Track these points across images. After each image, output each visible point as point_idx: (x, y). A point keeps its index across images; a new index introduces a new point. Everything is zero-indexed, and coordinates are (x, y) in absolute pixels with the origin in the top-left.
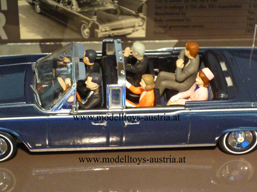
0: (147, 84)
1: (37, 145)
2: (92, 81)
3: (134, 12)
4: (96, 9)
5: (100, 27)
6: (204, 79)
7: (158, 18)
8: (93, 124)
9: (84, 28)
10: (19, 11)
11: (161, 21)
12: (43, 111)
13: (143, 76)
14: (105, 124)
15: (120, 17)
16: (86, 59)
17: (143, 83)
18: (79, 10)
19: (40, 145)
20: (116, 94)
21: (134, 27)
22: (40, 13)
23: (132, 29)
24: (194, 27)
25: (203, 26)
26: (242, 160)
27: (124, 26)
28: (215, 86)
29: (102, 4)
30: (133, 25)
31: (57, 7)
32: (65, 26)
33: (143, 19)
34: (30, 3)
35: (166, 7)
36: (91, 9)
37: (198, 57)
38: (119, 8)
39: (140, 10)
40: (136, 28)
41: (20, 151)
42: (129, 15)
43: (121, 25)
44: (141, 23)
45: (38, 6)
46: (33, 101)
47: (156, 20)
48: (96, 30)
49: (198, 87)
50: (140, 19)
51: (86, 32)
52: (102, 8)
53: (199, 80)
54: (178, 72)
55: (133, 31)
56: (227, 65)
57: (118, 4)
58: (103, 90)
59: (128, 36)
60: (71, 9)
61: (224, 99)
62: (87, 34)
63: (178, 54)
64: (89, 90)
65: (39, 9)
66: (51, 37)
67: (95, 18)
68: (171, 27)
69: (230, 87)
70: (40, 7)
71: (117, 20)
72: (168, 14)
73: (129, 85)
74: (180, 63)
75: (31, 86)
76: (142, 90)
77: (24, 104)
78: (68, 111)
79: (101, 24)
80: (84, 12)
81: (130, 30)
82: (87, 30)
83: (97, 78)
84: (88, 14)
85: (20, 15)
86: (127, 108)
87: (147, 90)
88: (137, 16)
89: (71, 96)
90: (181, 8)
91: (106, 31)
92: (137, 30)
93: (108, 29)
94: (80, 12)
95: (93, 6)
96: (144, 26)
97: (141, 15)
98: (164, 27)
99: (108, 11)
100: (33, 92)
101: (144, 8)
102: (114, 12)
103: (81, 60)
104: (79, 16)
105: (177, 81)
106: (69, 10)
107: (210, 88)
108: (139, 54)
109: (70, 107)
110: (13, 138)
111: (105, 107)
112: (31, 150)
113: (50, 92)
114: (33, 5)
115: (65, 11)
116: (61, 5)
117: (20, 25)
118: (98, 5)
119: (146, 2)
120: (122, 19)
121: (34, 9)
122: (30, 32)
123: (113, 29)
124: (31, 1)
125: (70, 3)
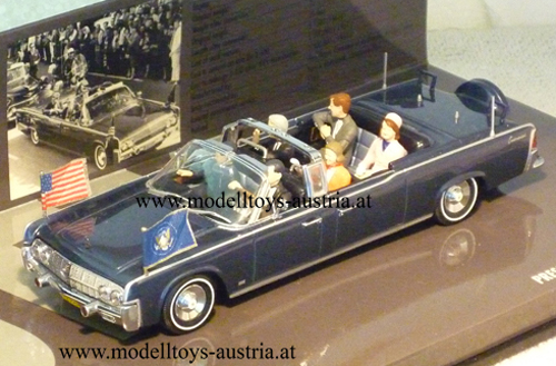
1: (239, 284)
3: (163, 104)
4: (114, 114)
5: (120, 143)
8: (306, 224)
9: (99, 153)
10: (10, 149)
15: (146, 119)
18: (91, 122)
19: (243, 282)
21: (164, 129)
22: (39, 145)
23: (163, 133)
27: (152, 132)
29: (122, 102)
30: (162, 127)
31: (62, 126)
33: (176, 111)
34: (23, 131)
36: (107, 116)
38: (145, 103)
40: (168, 131)
42: (158, 110)
43: (148, 131)
44: (174, 120)
45: (35, 134)
47: (193, 110)
48: (115, 151)
50: (172, 114)
51: (101, 159)
52: (121, 110)
55: (164, 137)
57: (142, 96)
59: (158, 148)
60: (81, 123)
62: (102, 163)
65: (37, 138)
67: (112, 131)
68: (212, 115)
70: (38, 134)
71: (142, 124)
72: (208, 94)
79: (121, 138)
80: (99, 124)
81: (158, 138)
82: (103, 155)
84: (104, 126)
85: (10, 156)
88: (168, 110)
90: (224, 78)
91: (129, 148)
92: (169, 134)
93: (131, 144)
94: (91, 127)
95: (113, 109)
96: (178, 125)
98: (204, 117)
99: (130, 113)
102: (137, 112)
104: (91, 134)
106: (78, 126)
114: (28, 132)
115: (71, 129)
116: (67, 122)
117: (11, 175)
118: (117, 107)
119: (179, 82)
120: (148, 121)
121: (30, 139)
122: (23, 183)
123: (138, 143)
124: (26, 127)
125: (78, 115)
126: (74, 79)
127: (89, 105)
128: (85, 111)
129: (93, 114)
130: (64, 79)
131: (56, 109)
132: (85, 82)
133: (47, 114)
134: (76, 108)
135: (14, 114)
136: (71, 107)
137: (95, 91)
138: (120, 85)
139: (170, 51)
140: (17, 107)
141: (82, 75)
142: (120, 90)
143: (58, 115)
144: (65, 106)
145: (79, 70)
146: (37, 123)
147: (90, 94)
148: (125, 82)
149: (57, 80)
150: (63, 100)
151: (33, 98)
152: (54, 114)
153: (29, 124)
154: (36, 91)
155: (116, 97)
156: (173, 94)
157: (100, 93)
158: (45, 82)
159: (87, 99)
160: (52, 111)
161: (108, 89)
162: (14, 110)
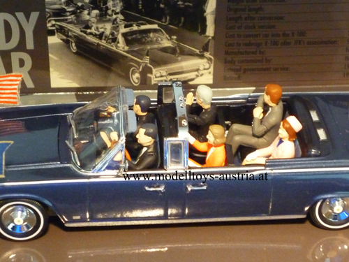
0: (216, 137)
1: (74, 218)
2: (146, 134)
3: (198, 51)
4: (149, 47)
5: (154, 70)
6: (289, 130)
7: (229, 58)
8: (147, 188)
9: (133, 73)
10: (50, 50)
11: (232, 62)
12: (83, 172)
13: (211, 127)
14: (162, 189)
15: (179, 58)
16: (137, 108)
17: (210, 137)
18: (127, 48)
19: (78, 217)
20: (176, 150)
21: (198, 70)
22: (76, 53)
23: (196, 73)
24: (276, 69)
25: (287, 69)
26: (340, 236)
27: (185, 70)
28: (304, 140)
29: (157, 40)
30: (197, 68)
31: (98, 45)
32: (109, 70)
33: (210, 59)
34: (63, 40)
35: (239, 45)
36: (142, 47)
37: (281, 104)
38: (179, 45)
39: (205, 48)
40: (201, 72)
41: (52, 227)
42: (192, 54)
43: (182, 67)
44: (207, 66)
45: (74, 44)
46: (69, 160)
47: (226, 62)
48: (149, 75)
49: (281, 141)
50: (205, 60)
51: (135, 77)
52: (156, 46)
53: (283, 133)
54: (256, 123)
55: (197, 76)
56: (319, 114)
57: (176, 40)
58: (159, 146)
59: (191, 83)
60: (117, 47)
61: (315, 156)
62: (136, 81)
63: (256, 101)
64: (141, 147)
65: (75, 48)
66: (90, 85)
67: (147, 60)
68: (245, 71)
69: (323, 141)
70: (76, 45)
71: (176, 61)
72: (242, 53)
73: (192, 140)
74: (258, 112)
75: (66, 141)
76: (210, 146)
77: (58, 165)
78: (115, 172)
79: (155, 67)
80: (133, 51)
81: (192, 75)
82: (137, 75)
83: (151, 131)
84: (139, 54)
85: (50, 55)
86: (190, 168)
87: (217, 146)
88: (202, 56)
89: (118, 153)
90: (258, 45)
91: (162, 76)
92: (202, 75)
93: (164, 74)
94: (127, 52)
95: (144, 44)
96: (211, 70)
97: (207, 54)
98: (237, 70)
99: (165, 50)
100: (68, 150)
101: (211, 45)
102: (173, 51)
103: (131, 108)
104: (127, 57)
105: (254, 135)
106: (114, 48)
107: (297, 142)
108: (205, 101)
109: (118, 168)
110: (44, 208)
111: (162, 167)
112: (67, 225)
113: (91, 150)
114: (67, 42)
115: (108, 50)
116: (103, 43)
117: (51, 69)
118: (151, 42)
119: (213, 38)
120: (182, 61)
121: (69, 47)
122: (63, 78)
123: (170, 74)
124: (65, 38)
125: (114, 40)
126: (110, 12)
127: (124, 35)
128: (120, 39)
129: (128, 42)
130: (100, 10)
131: (93, 30)
132: (120, 17)
133: (85, 33)
134: (112, 34)
135: (53, 25)
136: (108, 32)
137: (131, 26)
138: (155, 26)
139: (205, 12)
140: (56, 20)
141: (118, 11)
142: (155, 31)
143: (95, 35)
144: (102, 30)
145: (114, 6)
146: (75, 37)
147: (126, 27)
148: (159, 25)
149: (93, 9)
150: (100, 26)
151: (71, 18)
152: (91, 34)
153: (67, 36)
154: (73, 13)
155: (151, 35)
156: (207, 45)
157: (135, 28)
158: (82, 8)
159: (123, 30)
160: (89, 31)
161: (143, 27)
162: (54, 22)
